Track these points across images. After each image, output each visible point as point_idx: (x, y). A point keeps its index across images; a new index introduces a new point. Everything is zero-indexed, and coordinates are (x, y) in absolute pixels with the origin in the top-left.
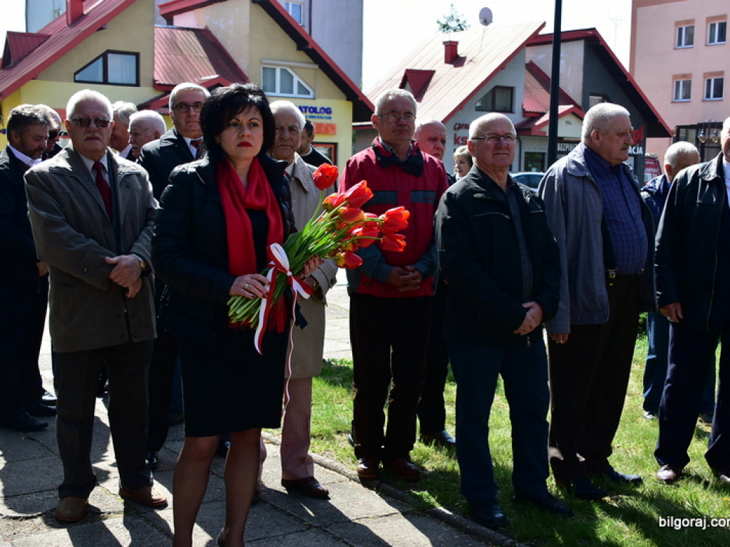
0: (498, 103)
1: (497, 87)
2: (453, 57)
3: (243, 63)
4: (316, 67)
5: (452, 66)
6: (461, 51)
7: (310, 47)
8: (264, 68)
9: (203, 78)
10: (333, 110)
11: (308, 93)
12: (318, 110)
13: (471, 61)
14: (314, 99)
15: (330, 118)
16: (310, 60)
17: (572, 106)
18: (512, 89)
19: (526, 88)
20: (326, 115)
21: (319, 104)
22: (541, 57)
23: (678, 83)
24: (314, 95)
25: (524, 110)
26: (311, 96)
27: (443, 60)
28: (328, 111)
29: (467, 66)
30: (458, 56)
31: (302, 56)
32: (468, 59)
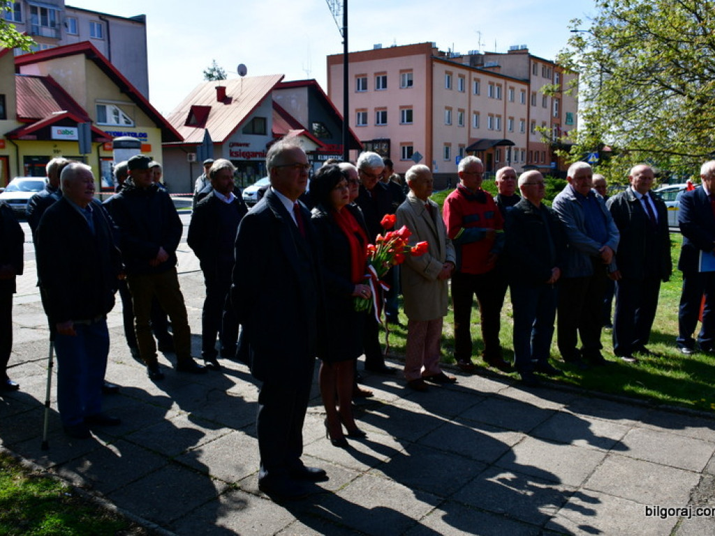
0: (257, 130)
1: (255, 118)
2: (223, 97)
3: (82, 101)
4: (135, 104)
5: (222, 104)
6: (228, 93)
7: (130, 91)
8: (98, 106)
9: (54, 113)
10: (148, 135)
11: (130, 123)
12: (138, 135)
13: (236, 100)
14: (134, 127)
15: (146, 140)
16: (129, 100)
17: (303, 130)
18: (264, 120)
19: (273, 119)
20: (143, 138)
21: (138, 130)
22: (279, 97)
23: (359, 115)
24: (134, 123)
25: (273, 133)
26: (132, 125)
27: (216, 99)
28: (144, 135)
29: (233, 105)
30: (226, 97)
31: (124, 97)
32: (234, 99)
